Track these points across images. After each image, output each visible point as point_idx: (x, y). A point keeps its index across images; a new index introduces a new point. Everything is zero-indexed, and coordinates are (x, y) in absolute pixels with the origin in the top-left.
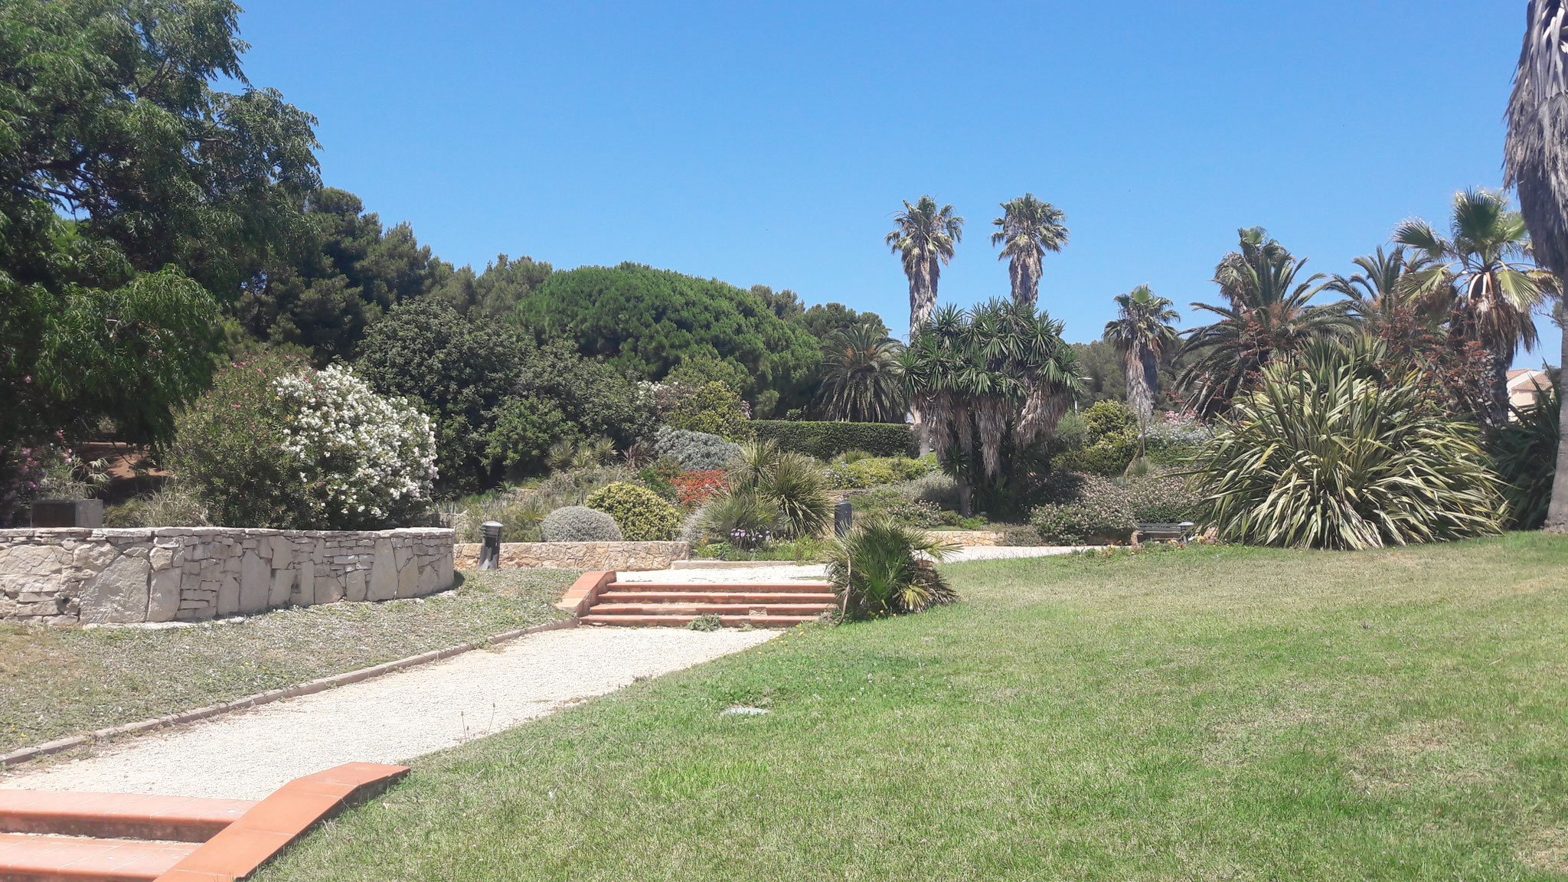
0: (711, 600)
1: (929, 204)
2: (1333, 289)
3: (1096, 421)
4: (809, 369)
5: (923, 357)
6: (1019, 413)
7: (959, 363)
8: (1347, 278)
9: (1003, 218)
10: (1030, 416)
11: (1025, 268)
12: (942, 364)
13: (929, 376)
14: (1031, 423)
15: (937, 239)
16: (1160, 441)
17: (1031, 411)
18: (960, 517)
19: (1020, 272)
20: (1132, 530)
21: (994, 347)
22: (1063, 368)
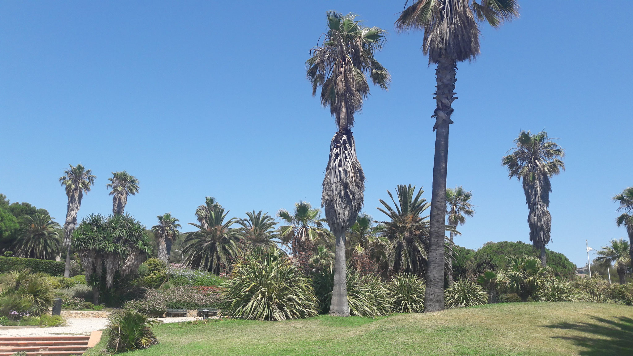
0: (18, 345)
1: (82, 168)
2: (238, 223)
3: (150, 266)
4: (11, 232)
5: (84, 234)
6: (124, 262)
7: (100, 238)
8: (243, 219)
9: (112, 178)
10: (129, 263)
11: (120, 200)
12: (93, 238)
13: (86, 243)
14: (129, 266)
15: (84, 183)
16: (175, 275)
17: (130, 260)
18: (93, 305)
19: (118, 201)
20: (165, 311)
21: (116, 233)
22: (145, 245)
